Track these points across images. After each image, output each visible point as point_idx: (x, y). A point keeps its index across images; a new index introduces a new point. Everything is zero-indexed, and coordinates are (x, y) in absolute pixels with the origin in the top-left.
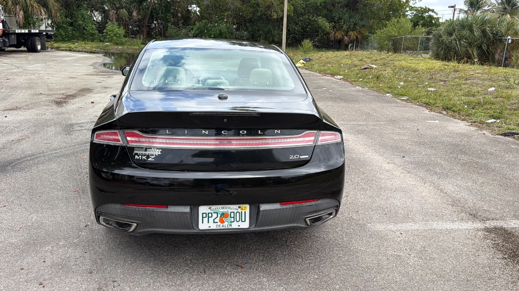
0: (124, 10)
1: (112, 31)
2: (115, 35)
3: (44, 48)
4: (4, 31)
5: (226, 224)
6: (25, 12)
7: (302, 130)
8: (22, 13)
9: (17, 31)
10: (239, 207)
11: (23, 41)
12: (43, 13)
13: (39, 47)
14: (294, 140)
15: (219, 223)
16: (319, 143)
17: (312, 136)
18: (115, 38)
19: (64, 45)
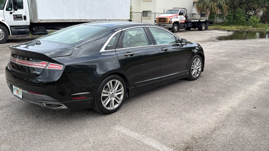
0: (265, 8)
1: (253, 20)
2: (254, 22)
3: (206, 29)
4: (186, 21)
5: (18, 94)
6: (211, 12)
7: (40, 60)
8: (209, 12)
9: (192, 21)
10: (20, 89)
11: (197, 25)
12: (219, 11)
13: (204, 28)
14: (37, 64)
15: (17, 94)
16: (47, 68)
17: (45, 64)
18: (253, 23)
19: (222, 27)
